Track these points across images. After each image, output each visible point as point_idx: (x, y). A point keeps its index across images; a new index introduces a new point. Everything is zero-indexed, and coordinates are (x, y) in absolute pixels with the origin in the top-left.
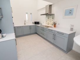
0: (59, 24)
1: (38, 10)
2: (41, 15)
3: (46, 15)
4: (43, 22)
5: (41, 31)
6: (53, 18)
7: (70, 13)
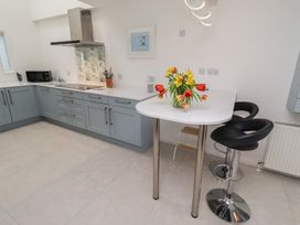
0: (120, 77)
2: (52, 44)
3: (76, 46)
4: (69, 74)
5: (63, 105)
6: (100, 59)
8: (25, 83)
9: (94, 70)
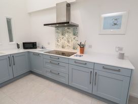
0: (90, 47)
1: (30, 14)
2: (45, 25)
3: (56, 27)
4: (49, 44)
5: (50, 66)
6: (74, 35)
7: (115, 24)
8: (22, 50)
9: (68, 41)
